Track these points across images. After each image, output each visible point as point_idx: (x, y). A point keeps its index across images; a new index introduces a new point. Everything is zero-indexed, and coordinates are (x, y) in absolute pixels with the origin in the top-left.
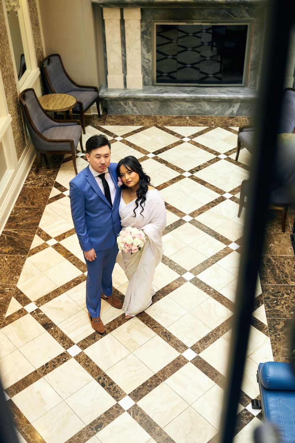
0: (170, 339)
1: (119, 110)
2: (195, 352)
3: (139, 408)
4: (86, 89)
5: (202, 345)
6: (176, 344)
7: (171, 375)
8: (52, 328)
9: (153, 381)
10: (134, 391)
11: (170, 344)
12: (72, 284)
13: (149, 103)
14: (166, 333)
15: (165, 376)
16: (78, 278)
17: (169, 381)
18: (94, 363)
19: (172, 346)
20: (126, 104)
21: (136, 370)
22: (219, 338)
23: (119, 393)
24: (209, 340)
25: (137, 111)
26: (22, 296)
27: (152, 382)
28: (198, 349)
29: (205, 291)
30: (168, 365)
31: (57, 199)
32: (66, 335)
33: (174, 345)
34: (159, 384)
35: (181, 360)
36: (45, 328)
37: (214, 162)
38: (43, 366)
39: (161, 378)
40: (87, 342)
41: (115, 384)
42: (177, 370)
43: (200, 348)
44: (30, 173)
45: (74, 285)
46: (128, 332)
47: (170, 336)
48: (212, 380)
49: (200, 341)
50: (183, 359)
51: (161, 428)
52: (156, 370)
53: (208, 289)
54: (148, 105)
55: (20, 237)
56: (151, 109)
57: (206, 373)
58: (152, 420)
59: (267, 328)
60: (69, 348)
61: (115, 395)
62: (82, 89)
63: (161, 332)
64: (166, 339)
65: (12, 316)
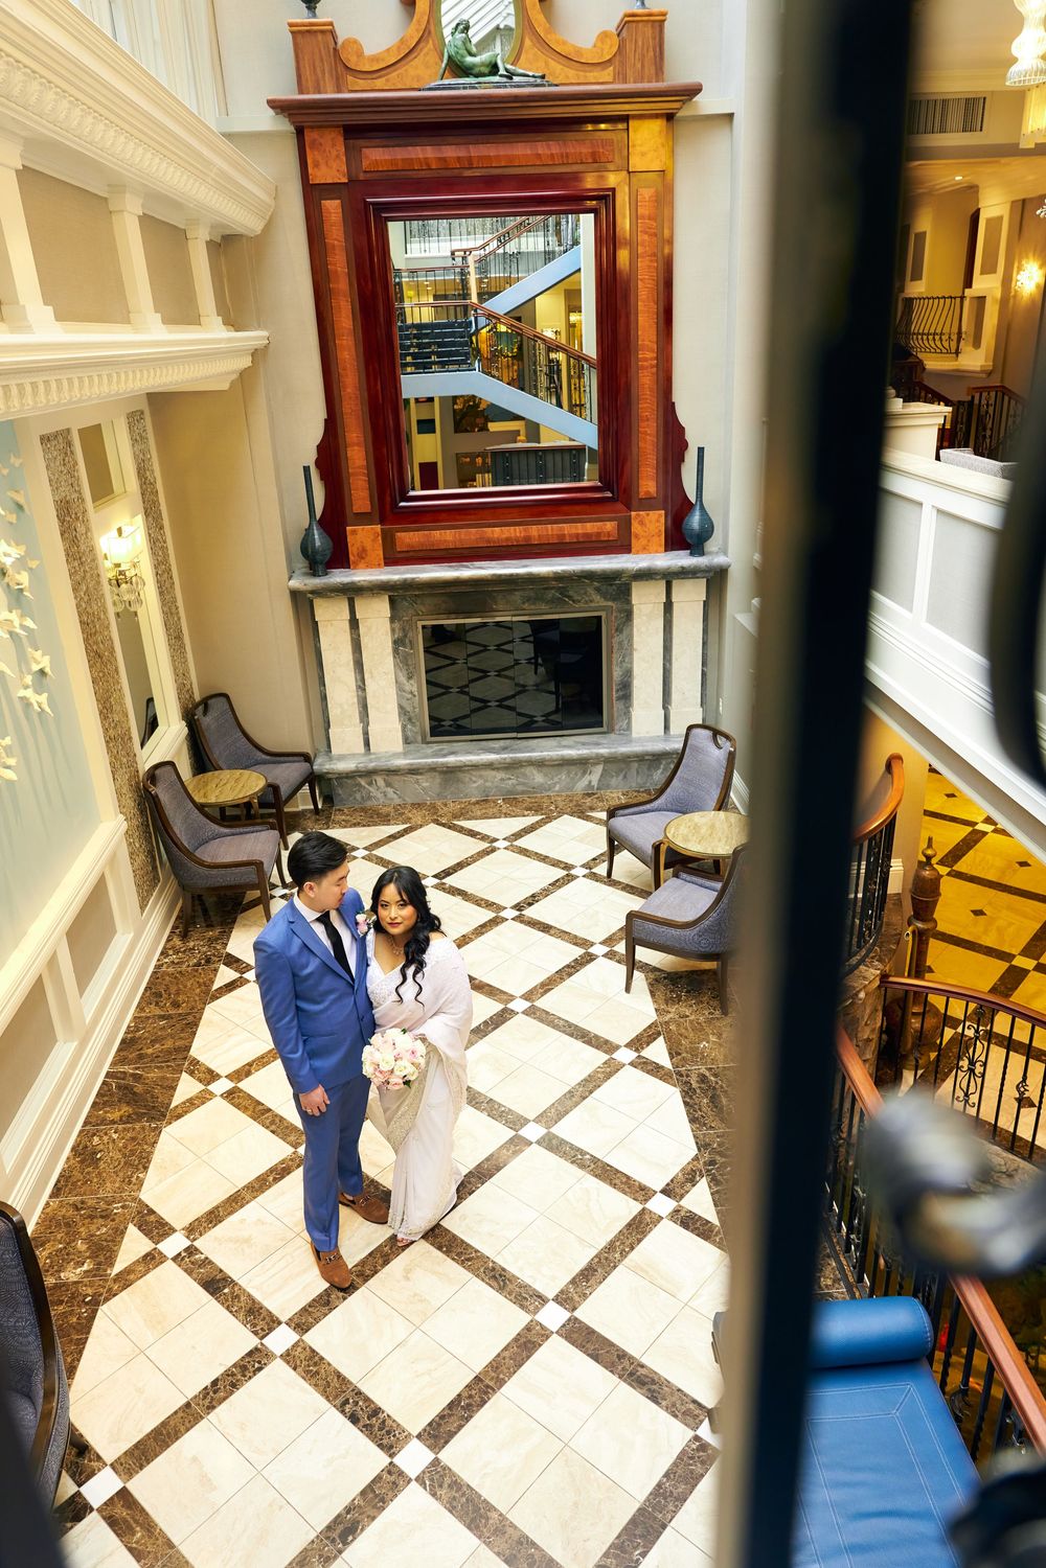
0: (505, 1283)
1: (358, 796)
2: (566, 1309)
3: (445, 1468)
4: (286, 759)
5: (578, 1290)
6: (520, 1295)
7: (515, 1372)
8: (226, 1291)
9: (474, 1392)
10: (430, 1424)
11: (506, 1297)
12: (271, 1178)
13: (419, 777)
14: (493, 1269)
15: (501, 1376)
16: (282, 1162)
17: (511, 1388)
18: (329, 1364)
19: (511, 1300)
20: (370, 784)
21: (431, 1371)
22: (615, 1267)
23: (394, 1436)
24: (593, 1275)
25: (395, 796)
26: (152, 1218)
27: (470, 1396)
28: (572, 1299)
29: (572, 1163)
30: (505, 1349)
31: (231, 991)
32: (259, 1303)
33: (515, 1297)
34: (489, 1399)
35: (533, 1332)
36: (208, 1291)
37: (564, 884)
38: (206, 1388)
39: (491, 1384)
40: (310, 1313)
41: (383, 1412)
42: (528, 1357)
43: (576, 1298)
44: (168, 941)
45: (276, 1180)
46: (407, 1278)
47: (505, 1276)
48: (611, 1371)
49: (573, 1282)
50: (538, 1328)
51: (501, 1515)
52: (479, 1364)
53: (580, 1157)
54: (417, 782)
55: (147, 1081)
56: (424, 789)
57: (596, 1358)
58: (480, 1496)
59: (718, 1232)
60: (268, 1334)
61: (385, 1442)
62: (278, 759)
63: (482, 1270)
64: (495, 1284)
65: (128, 1271)
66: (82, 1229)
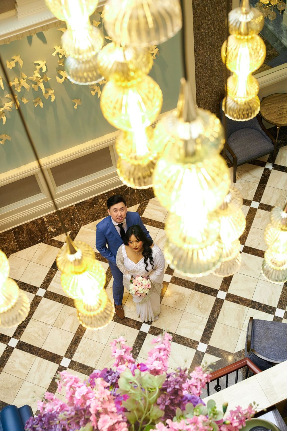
0: (74, 344)
2: (69, 365)
3: (12, 351)
5: (77, 367)
6: (71, 350)
7: (44, 358)
8: (54, 270)
9: (35, 350)
10: (23, 342)
11: (69, 346)
15: (42, 355)
17: (39, 359)
18: (36, 308)
19: (68, 348)
21: (40, 335)
23: (18, 335)
26: (74, 235)
27: (34, 349)
28: (73, 366)
29: (133, 347)
30: (51, 353)
32: (51, 280)
33: (70, 349)
34: (34, 355)
36: (53, 265)
38: (23, 282)
39: (39, 353)
40: (51, 295)
41: (25, 329)
42: (50, 360)
43: (74, 367)
46: (69, 315)
47: (77, 343)
48: (50, 385)
49: (80, 364)
50: (60, 359)
51: (2, 370)
52: (45, 347)
58: (6, 363)
60: (42, 288)
61: (16, 333)
63: (78, 335)
64: (73, 341)
65: (54, 241)
66: (66, 220)
